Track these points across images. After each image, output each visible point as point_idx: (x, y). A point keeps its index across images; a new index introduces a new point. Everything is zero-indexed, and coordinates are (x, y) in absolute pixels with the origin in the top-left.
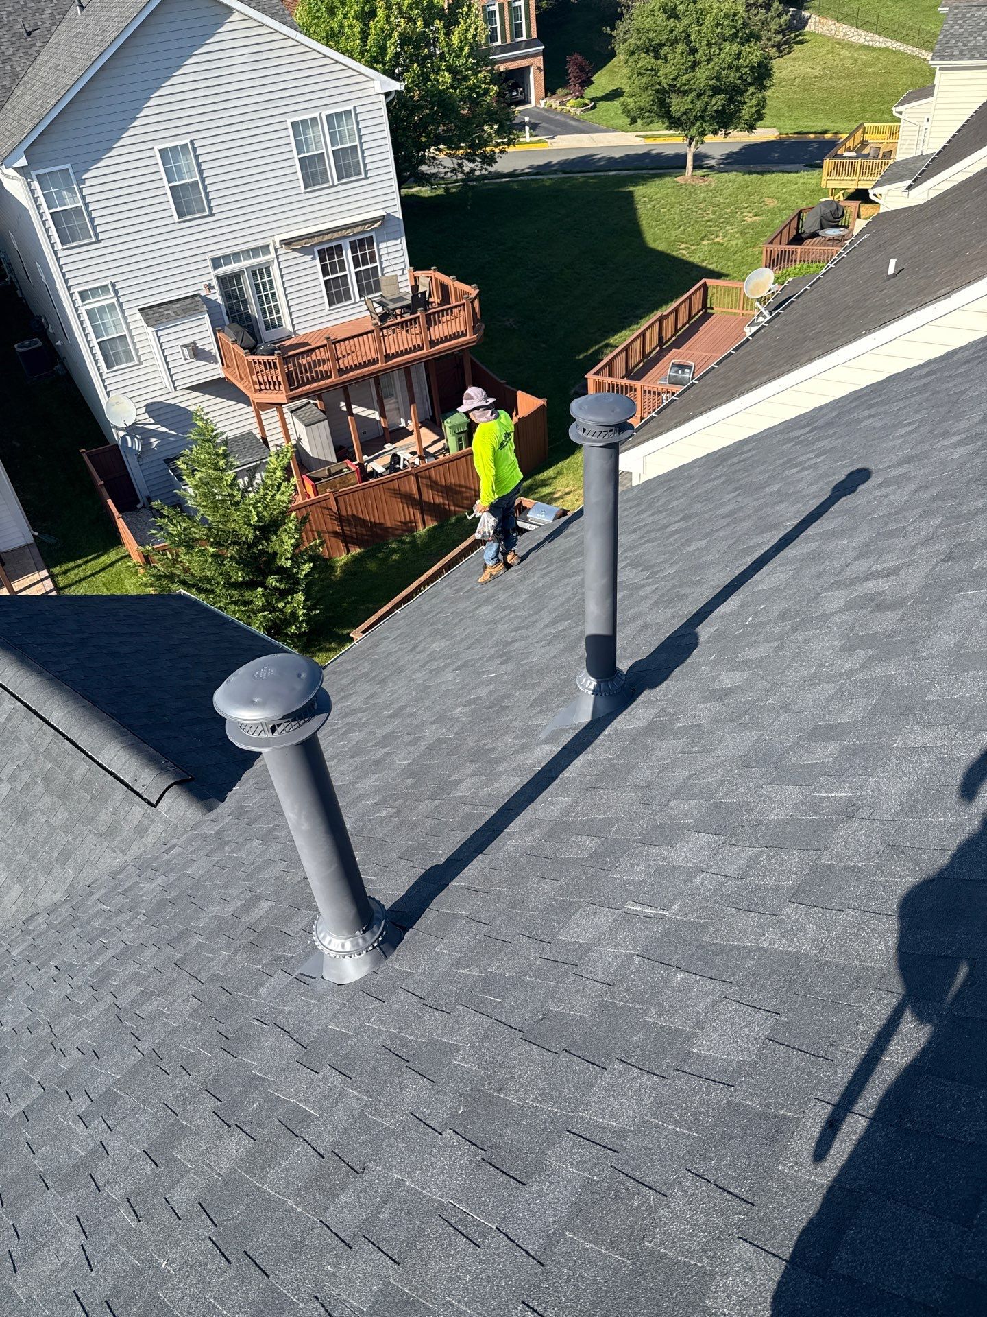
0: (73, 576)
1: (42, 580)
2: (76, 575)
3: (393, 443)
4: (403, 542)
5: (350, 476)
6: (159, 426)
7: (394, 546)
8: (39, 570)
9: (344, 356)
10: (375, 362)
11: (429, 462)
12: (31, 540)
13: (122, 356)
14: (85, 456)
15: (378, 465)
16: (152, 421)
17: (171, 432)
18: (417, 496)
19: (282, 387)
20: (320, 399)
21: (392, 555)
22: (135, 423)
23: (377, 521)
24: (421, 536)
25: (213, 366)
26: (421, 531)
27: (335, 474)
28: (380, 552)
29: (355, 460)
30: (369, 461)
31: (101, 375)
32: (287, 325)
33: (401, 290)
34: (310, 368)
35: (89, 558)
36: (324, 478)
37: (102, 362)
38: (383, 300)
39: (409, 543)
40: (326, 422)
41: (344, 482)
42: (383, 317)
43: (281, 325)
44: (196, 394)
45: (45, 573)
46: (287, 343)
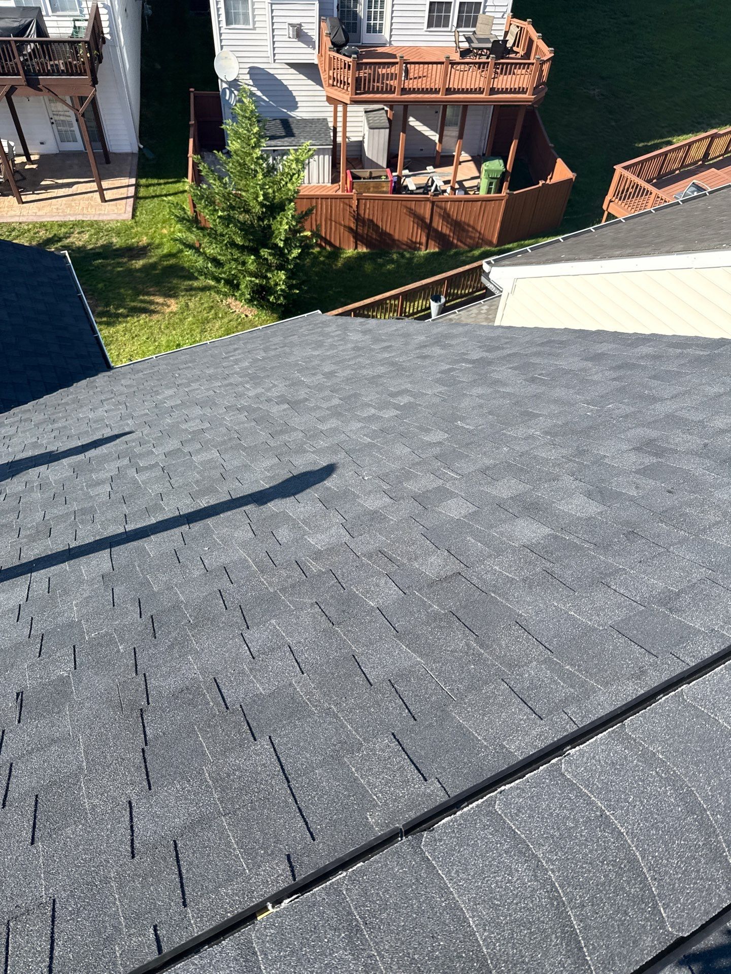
0: (151, 191)
1: (129, 186)
2: (154, 191)
3: (435, 167)
4: (403, 256)
5: (384, 184)
6: (256, 89)
7: (395, 256)
8: (130, 177)
9: (415, 78)
10: (437, 91)
11: (460, 195)
12: (136, 150)
13: (241, 17)
14: (192, 95)
15: (411, 183)
16: (251, 83)
17: (264, 98)
18: (428, 221)
19: (349, 89)
20: (391, 109)
21: (388, 264)
22: (236, 80)
23: (388, 231)
24: (420, 257)
25: (310, 50)
26: (423, 252)
27: (374, 178)
28: (380, 258)
29: (396, 171)
30: (407, 176)
31: (220, 28)
32: (386, 33)
33: (492, 32)
34: (383, 79)
35: (170, 180)
36: (364, 178)
37: (223, 18)
38: (472, 37)
39: (407, 259)
40: (388, 130)
41: (377, 189)
42: (464, 53)
43: (380, 31)
44: (293, 71)
45: (133, 181)
46: (380, 50)
